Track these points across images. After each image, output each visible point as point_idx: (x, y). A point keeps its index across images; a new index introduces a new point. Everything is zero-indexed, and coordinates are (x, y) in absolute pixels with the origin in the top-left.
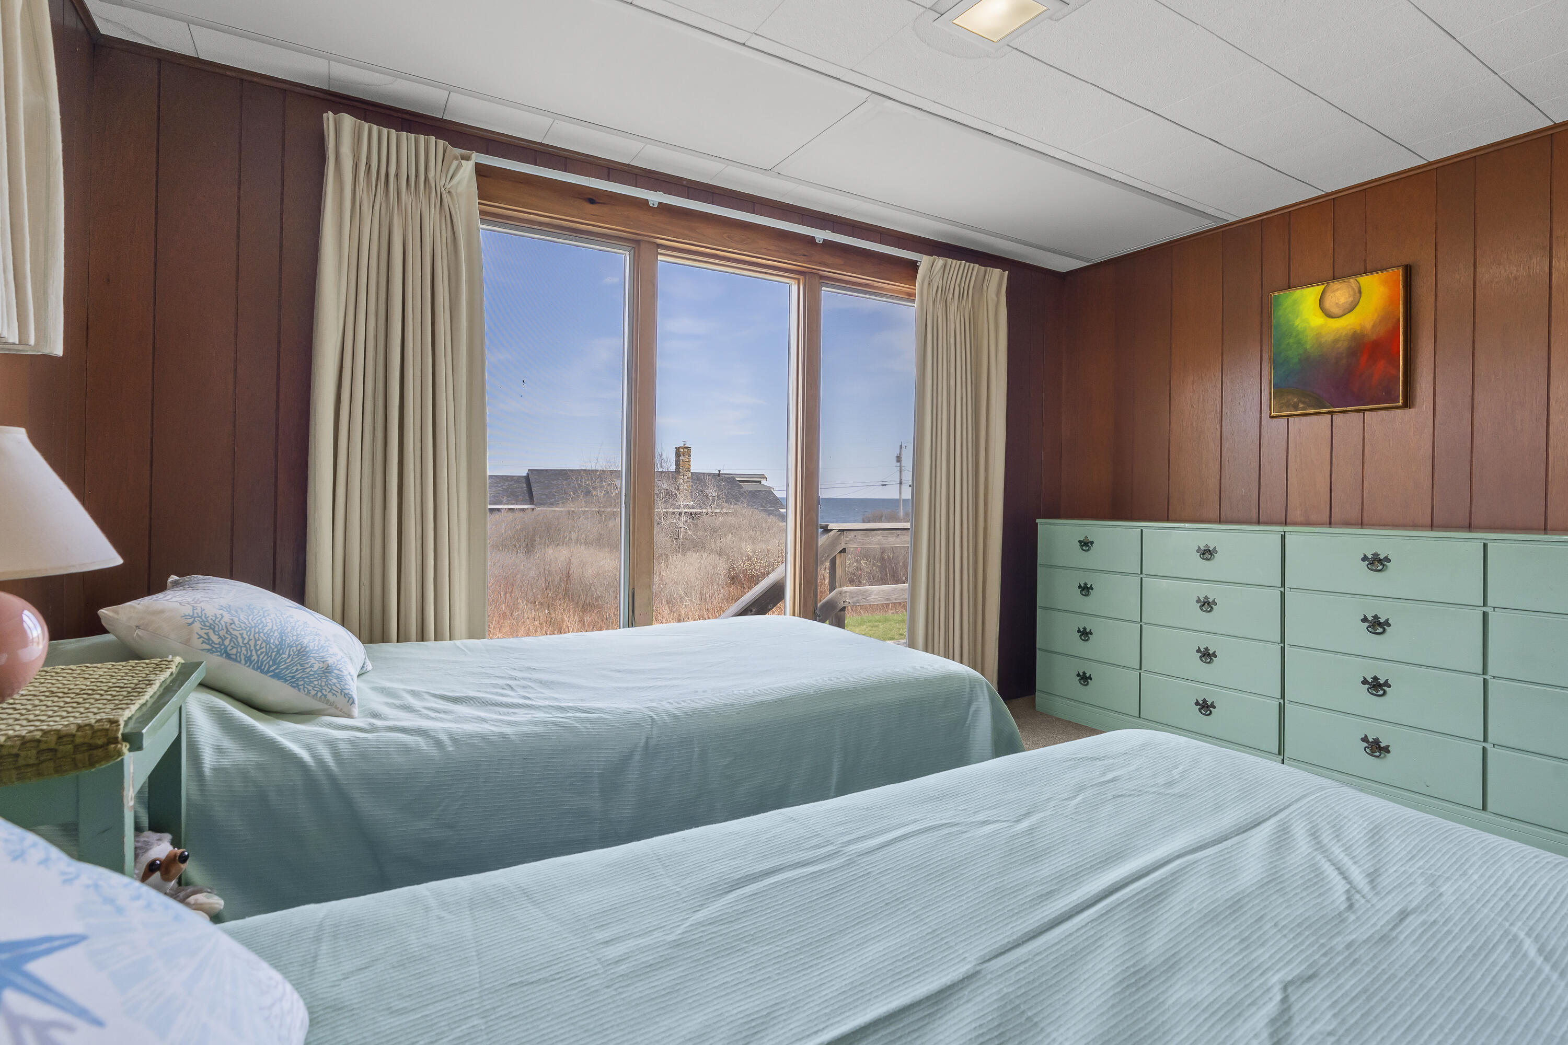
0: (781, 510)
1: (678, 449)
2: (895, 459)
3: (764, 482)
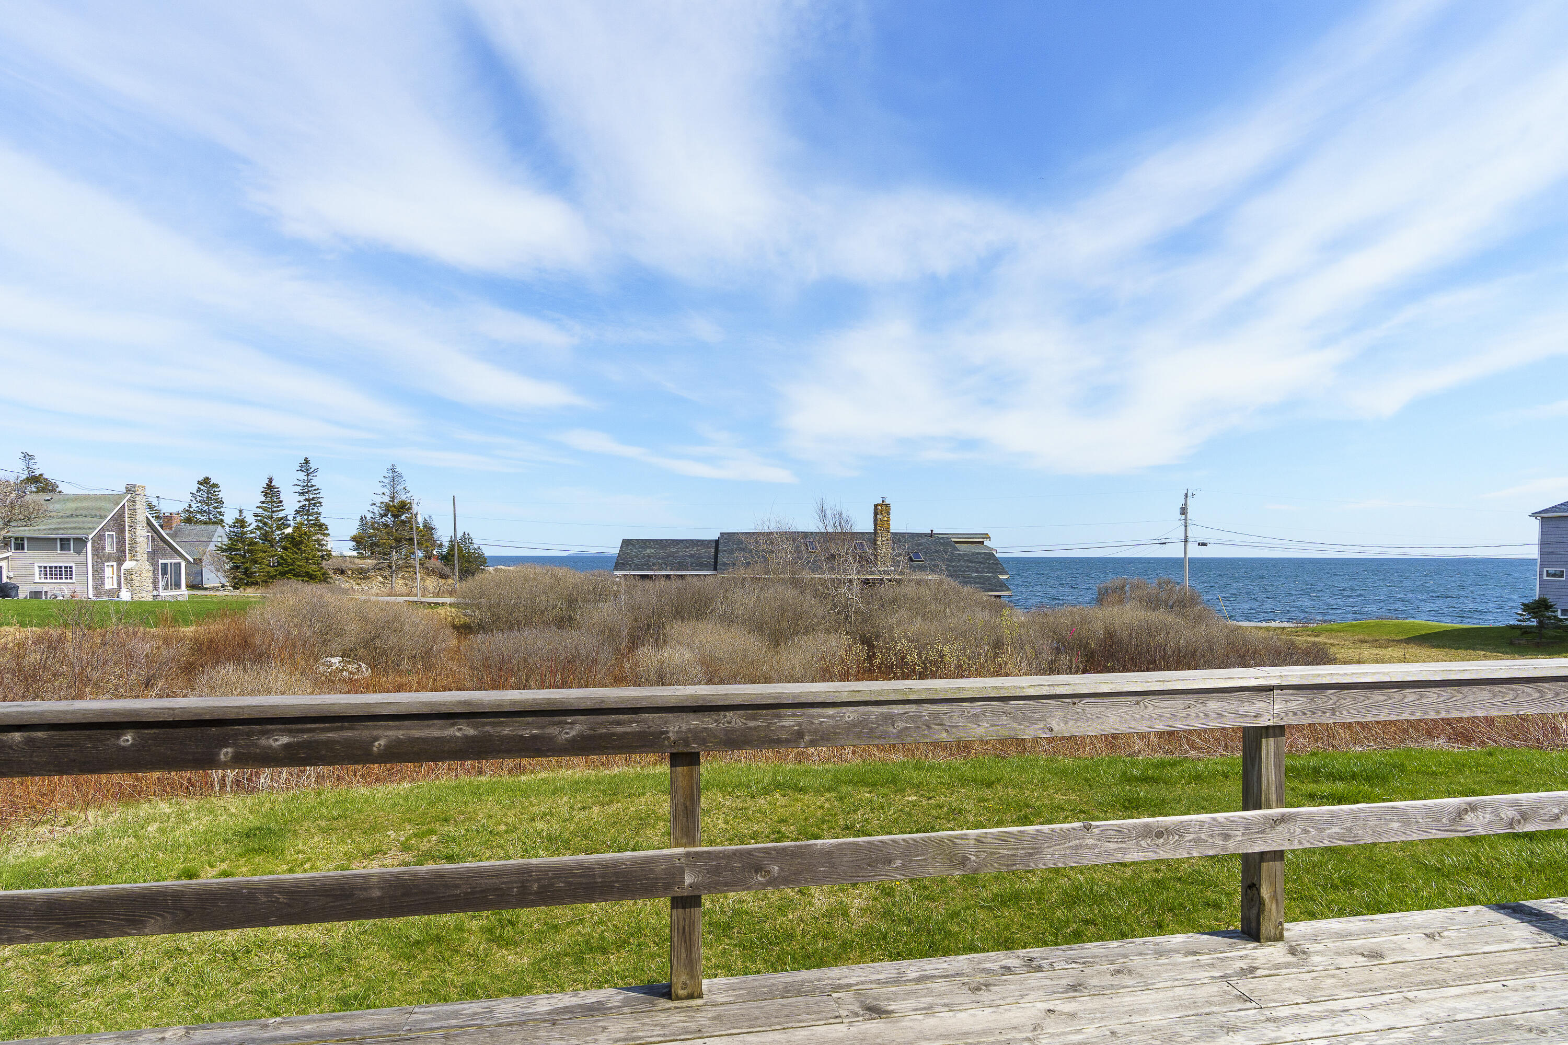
0: (1001, 577)
1: (876, 506)
2: (1179, 511)
3: (987, 543)
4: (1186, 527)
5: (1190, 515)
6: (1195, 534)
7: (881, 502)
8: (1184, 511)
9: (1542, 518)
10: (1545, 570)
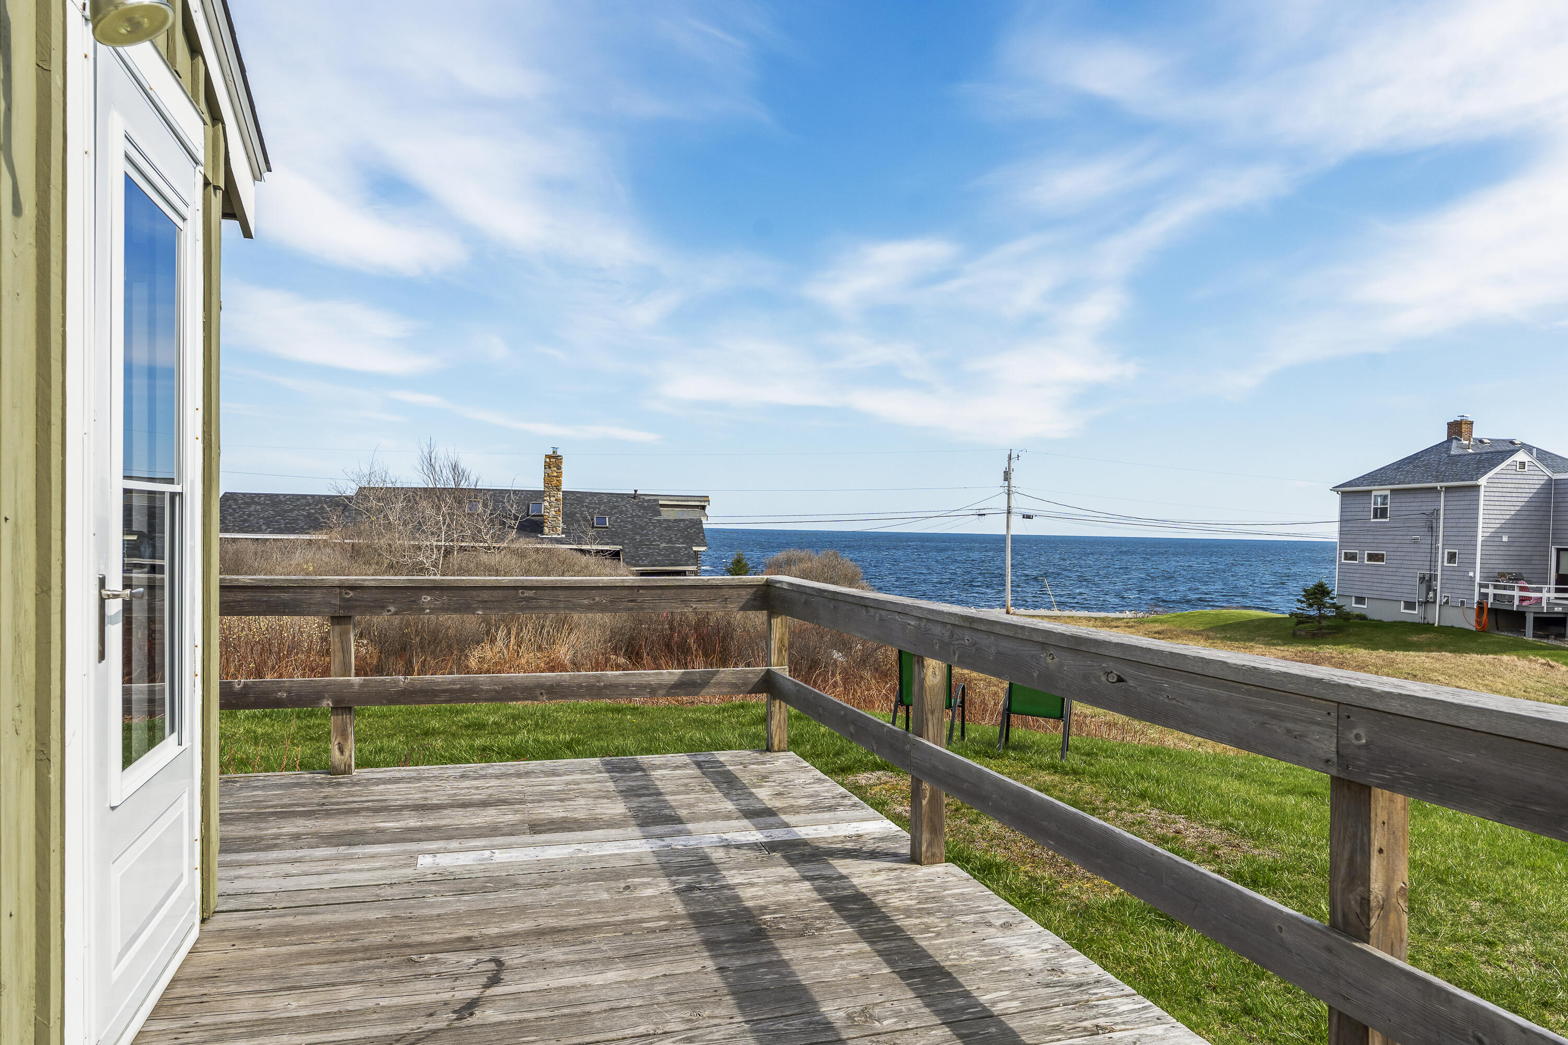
1: (546, 458)
2: (1001, 475)
3: (702, 507)
4: (1009, 495)
5: (1013, 483)
6: (1019, 503)
7: (551, 453)
8: (1007, 476)
9: (1343, 493)
10: (1343, 551)
